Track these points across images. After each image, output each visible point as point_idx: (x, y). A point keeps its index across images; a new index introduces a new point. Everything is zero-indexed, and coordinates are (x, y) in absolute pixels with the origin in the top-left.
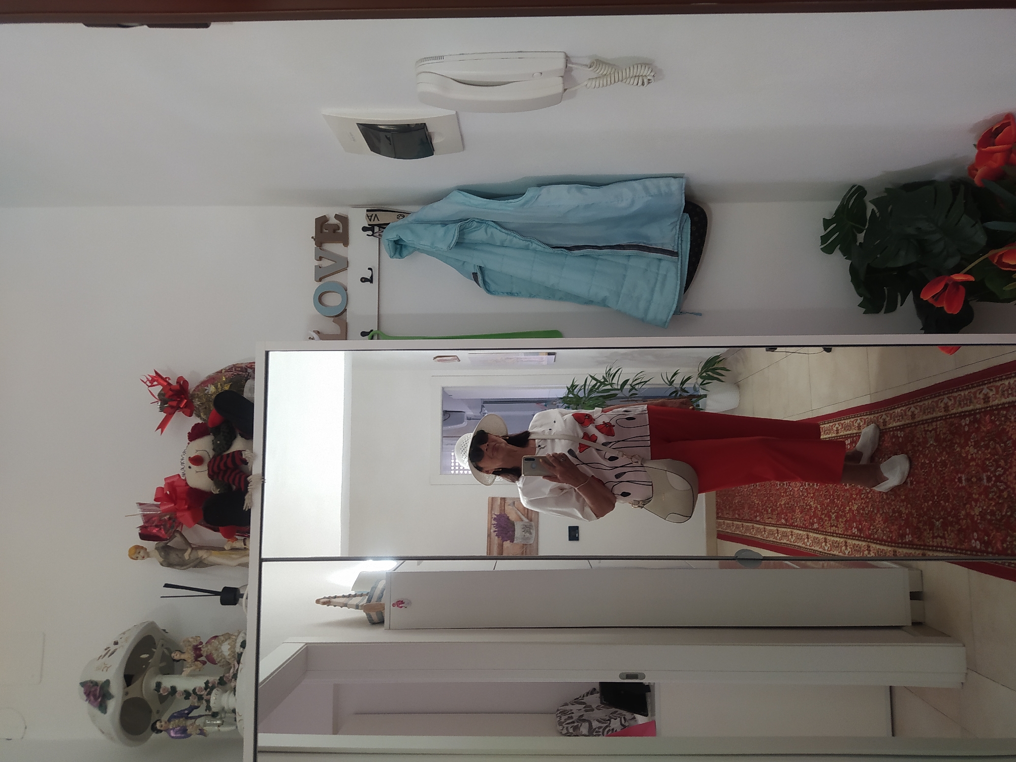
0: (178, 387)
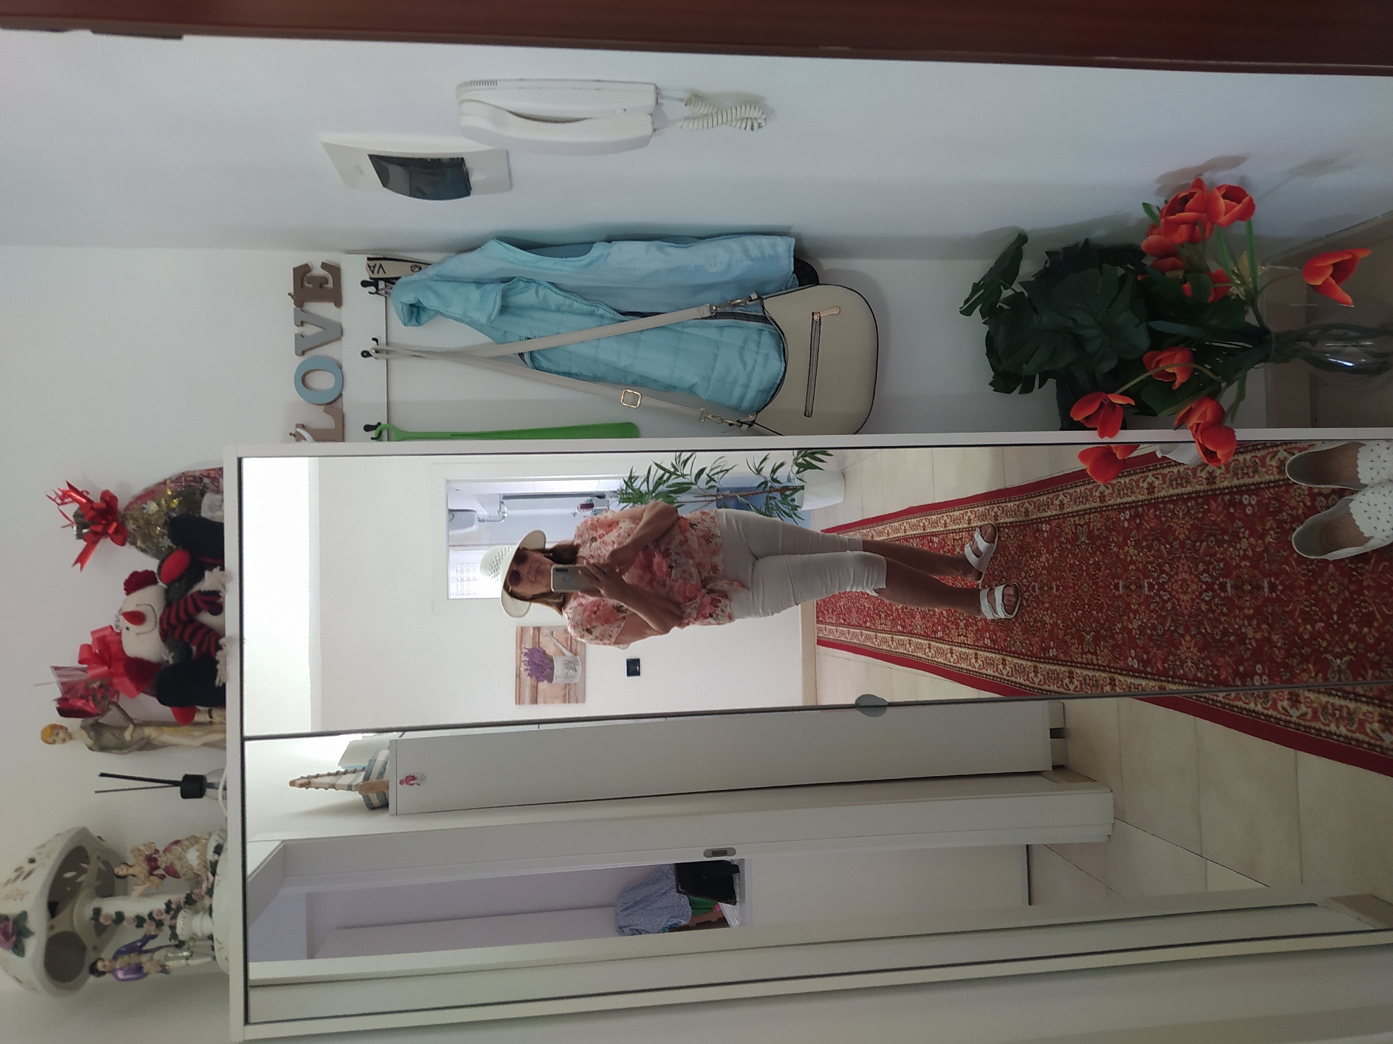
0: (104, 505)
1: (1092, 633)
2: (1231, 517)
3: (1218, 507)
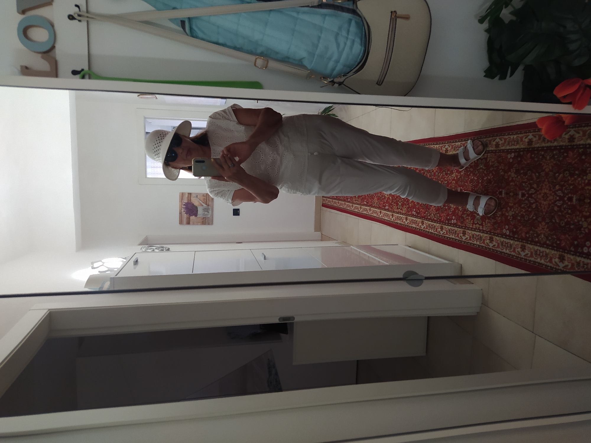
2: (583, 161)
3: (574, 155)
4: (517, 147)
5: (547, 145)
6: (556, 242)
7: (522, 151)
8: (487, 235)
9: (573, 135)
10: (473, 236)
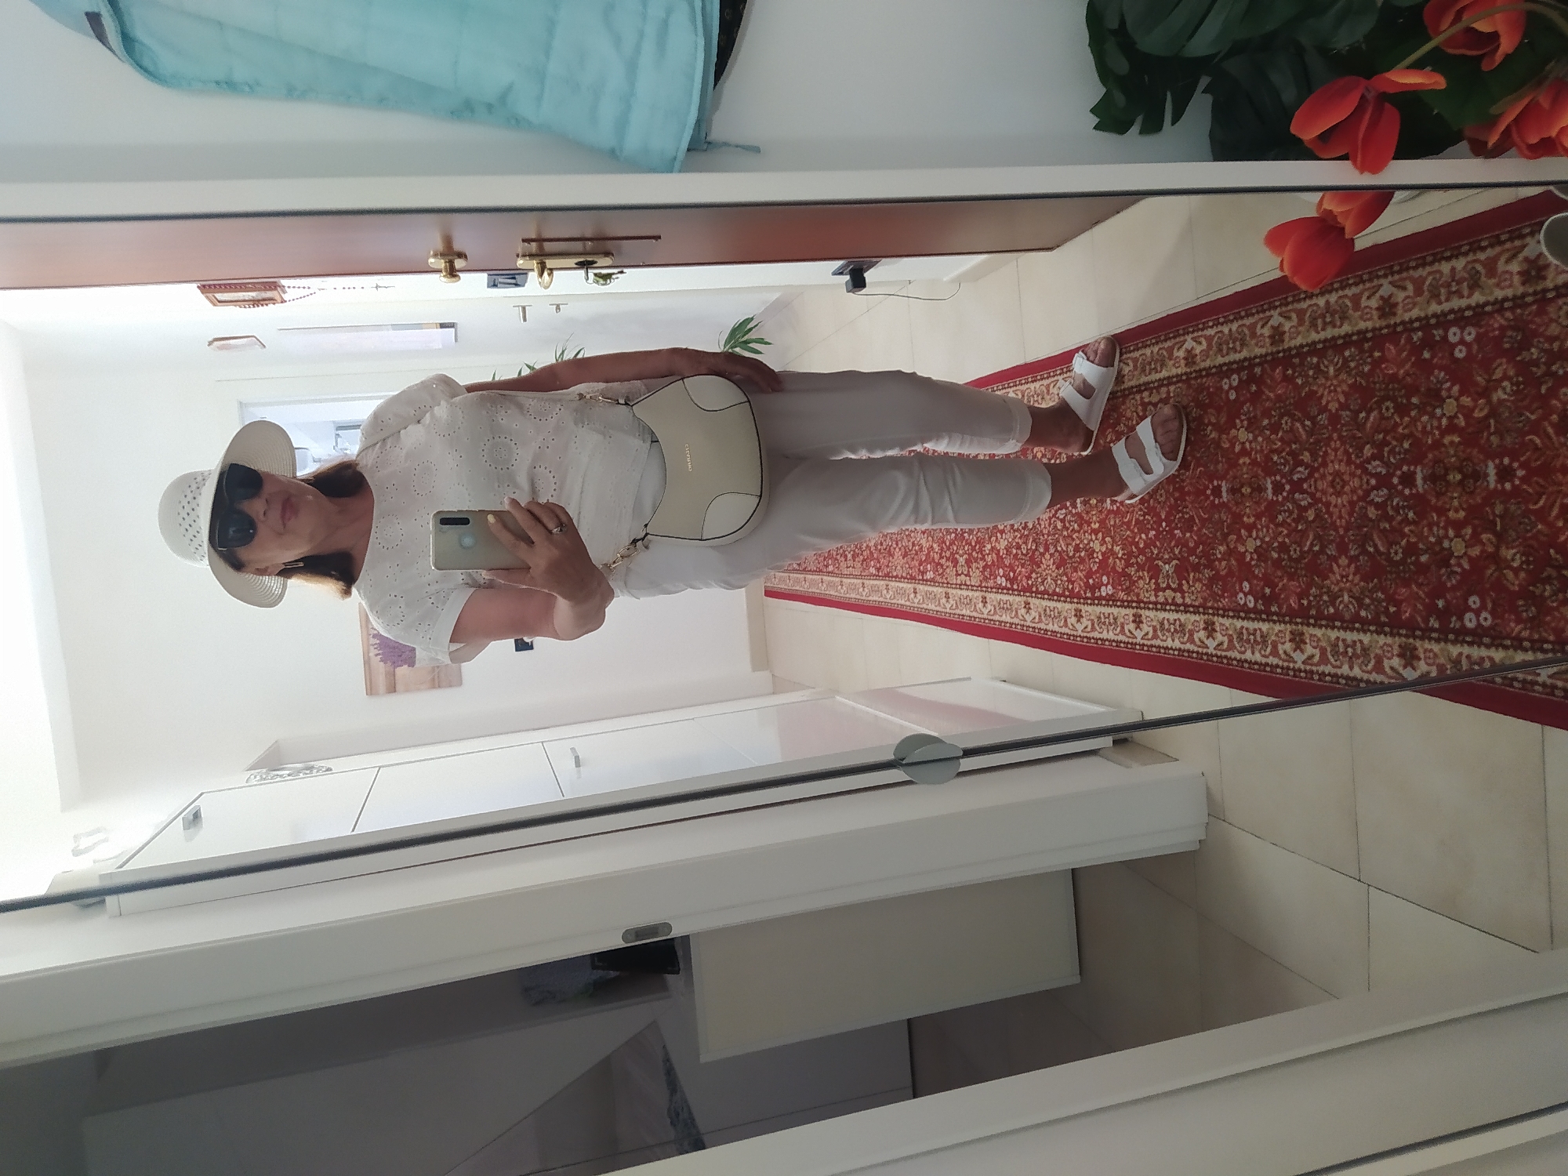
1: (1174, 562)
2: (1426, 367)
3: (1399, 353)
4: (1245, 354)
5: (1322, 335)
6: (1387, 608)
7: (1259, 364)
8: (1197, 617)
9: (1390, 296)
10: (1162, 624)
